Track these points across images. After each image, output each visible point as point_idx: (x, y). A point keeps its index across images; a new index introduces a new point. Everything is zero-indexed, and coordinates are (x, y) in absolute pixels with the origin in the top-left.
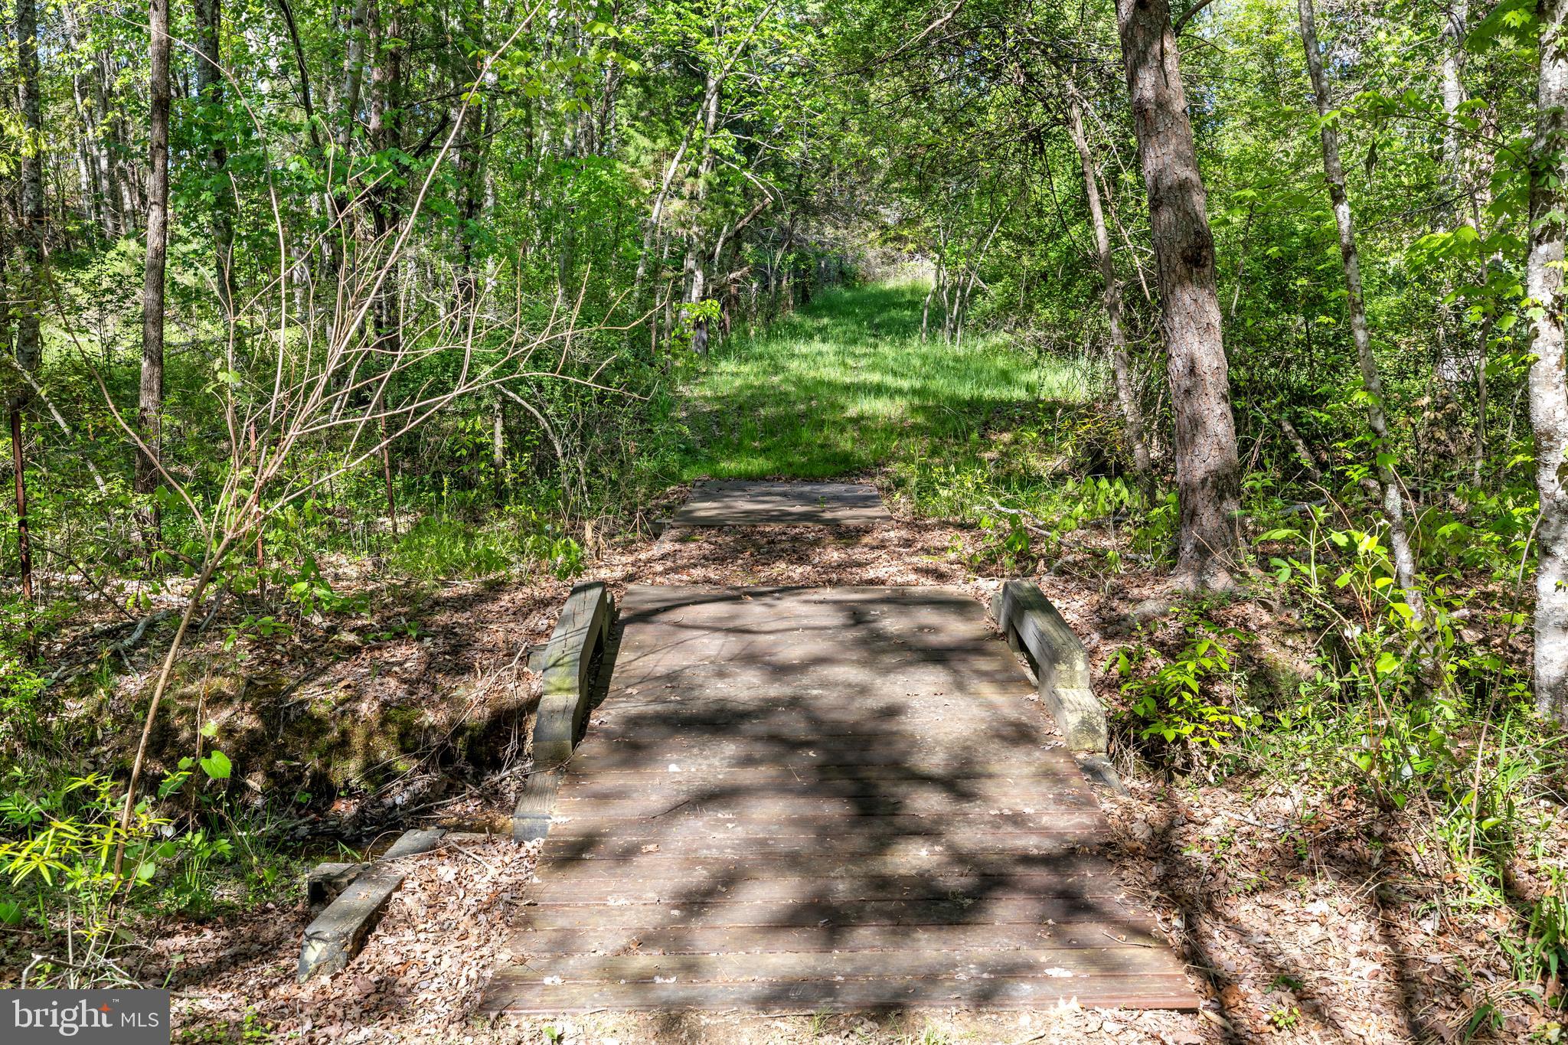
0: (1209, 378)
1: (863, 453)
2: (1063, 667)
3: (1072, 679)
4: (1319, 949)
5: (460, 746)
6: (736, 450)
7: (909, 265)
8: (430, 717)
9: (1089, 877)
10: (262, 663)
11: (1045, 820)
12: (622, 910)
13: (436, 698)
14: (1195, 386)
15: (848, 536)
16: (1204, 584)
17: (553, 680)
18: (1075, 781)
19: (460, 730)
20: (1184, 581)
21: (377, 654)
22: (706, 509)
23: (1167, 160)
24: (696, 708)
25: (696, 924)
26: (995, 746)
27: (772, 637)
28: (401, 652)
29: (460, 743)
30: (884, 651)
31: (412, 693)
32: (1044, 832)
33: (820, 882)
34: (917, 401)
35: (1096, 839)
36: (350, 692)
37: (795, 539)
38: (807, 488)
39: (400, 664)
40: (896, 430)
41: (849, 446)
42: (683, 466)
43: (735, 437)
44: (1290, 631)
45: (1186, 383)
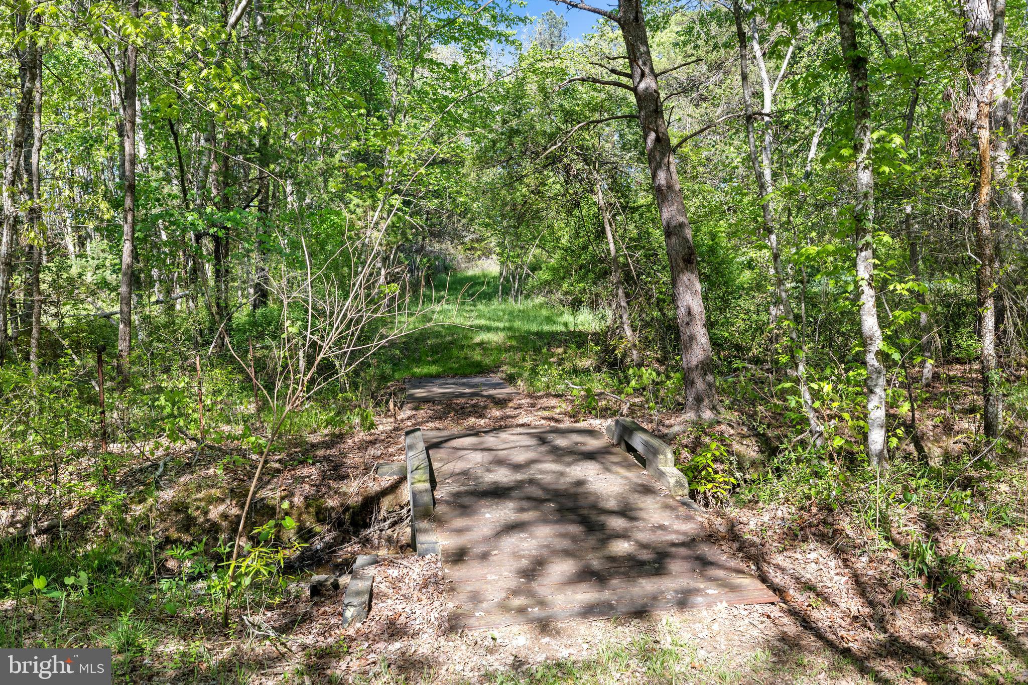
0: (697, 316)
1: (487, 361)
2: (661, 457)
3: (666, 462)
4: (819, 573)
5: (347, 517)
6: (419, 361)
7: (479, 262)
8: (331, 503)
9: (706, 550)
10: (234, 480)
11: (675, 527)
12: (496, 581)
13: (332, 493)
14: (691, 320)
15: (501, 403)
16: (700, 416)
17: (416, 476)
18: (681, 509)
19: (347, 508)
20: (690, 415)
21: (293, 472)
22: (419, 392)
23: (673, 213)
24: (484, 487)
25: (534, 585)
26: (636, 496)
27: (505, 452)
28: (305, 471)
29: (347, 516)
30: (563, 455)
31: (318, 491)
32: (677, 532)
33: (583, 562)
34: (509, 334)
35: (703, 534)
36: (286, 493)
37: (474, 406)
38: (465, 380)
39: (309, 477)
40: (501, 349)
41: (479, 358)
42: (394, 371)
43: (417, 355)
44: (744, 437)
45: (687, 319)
